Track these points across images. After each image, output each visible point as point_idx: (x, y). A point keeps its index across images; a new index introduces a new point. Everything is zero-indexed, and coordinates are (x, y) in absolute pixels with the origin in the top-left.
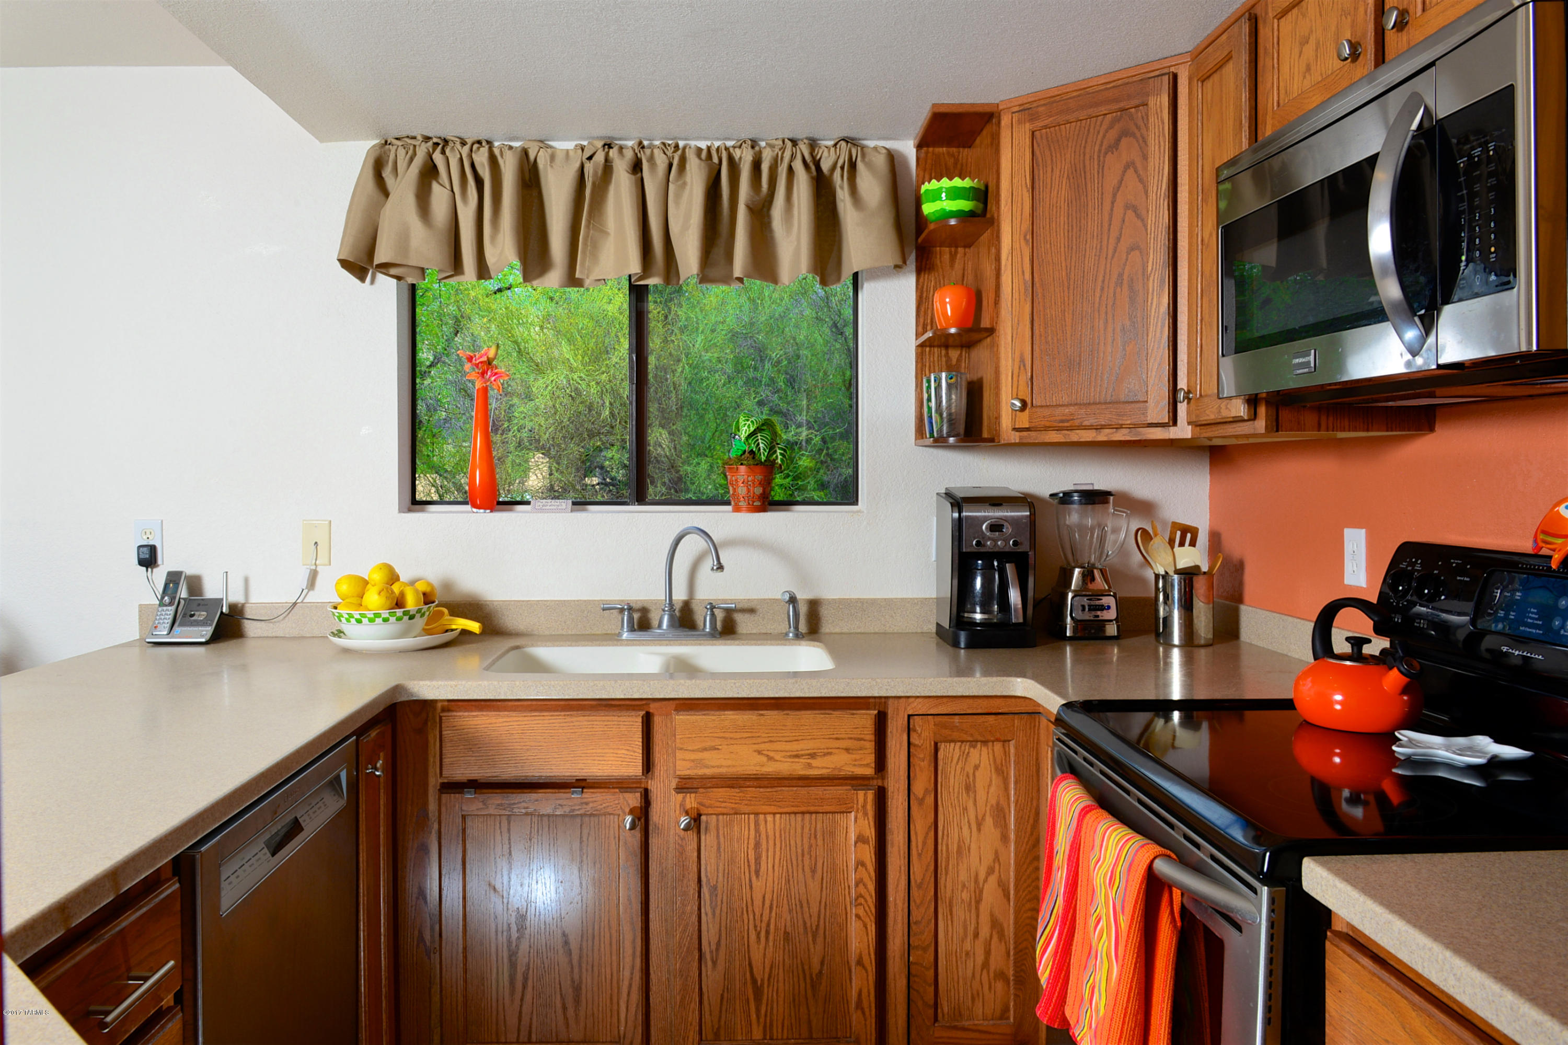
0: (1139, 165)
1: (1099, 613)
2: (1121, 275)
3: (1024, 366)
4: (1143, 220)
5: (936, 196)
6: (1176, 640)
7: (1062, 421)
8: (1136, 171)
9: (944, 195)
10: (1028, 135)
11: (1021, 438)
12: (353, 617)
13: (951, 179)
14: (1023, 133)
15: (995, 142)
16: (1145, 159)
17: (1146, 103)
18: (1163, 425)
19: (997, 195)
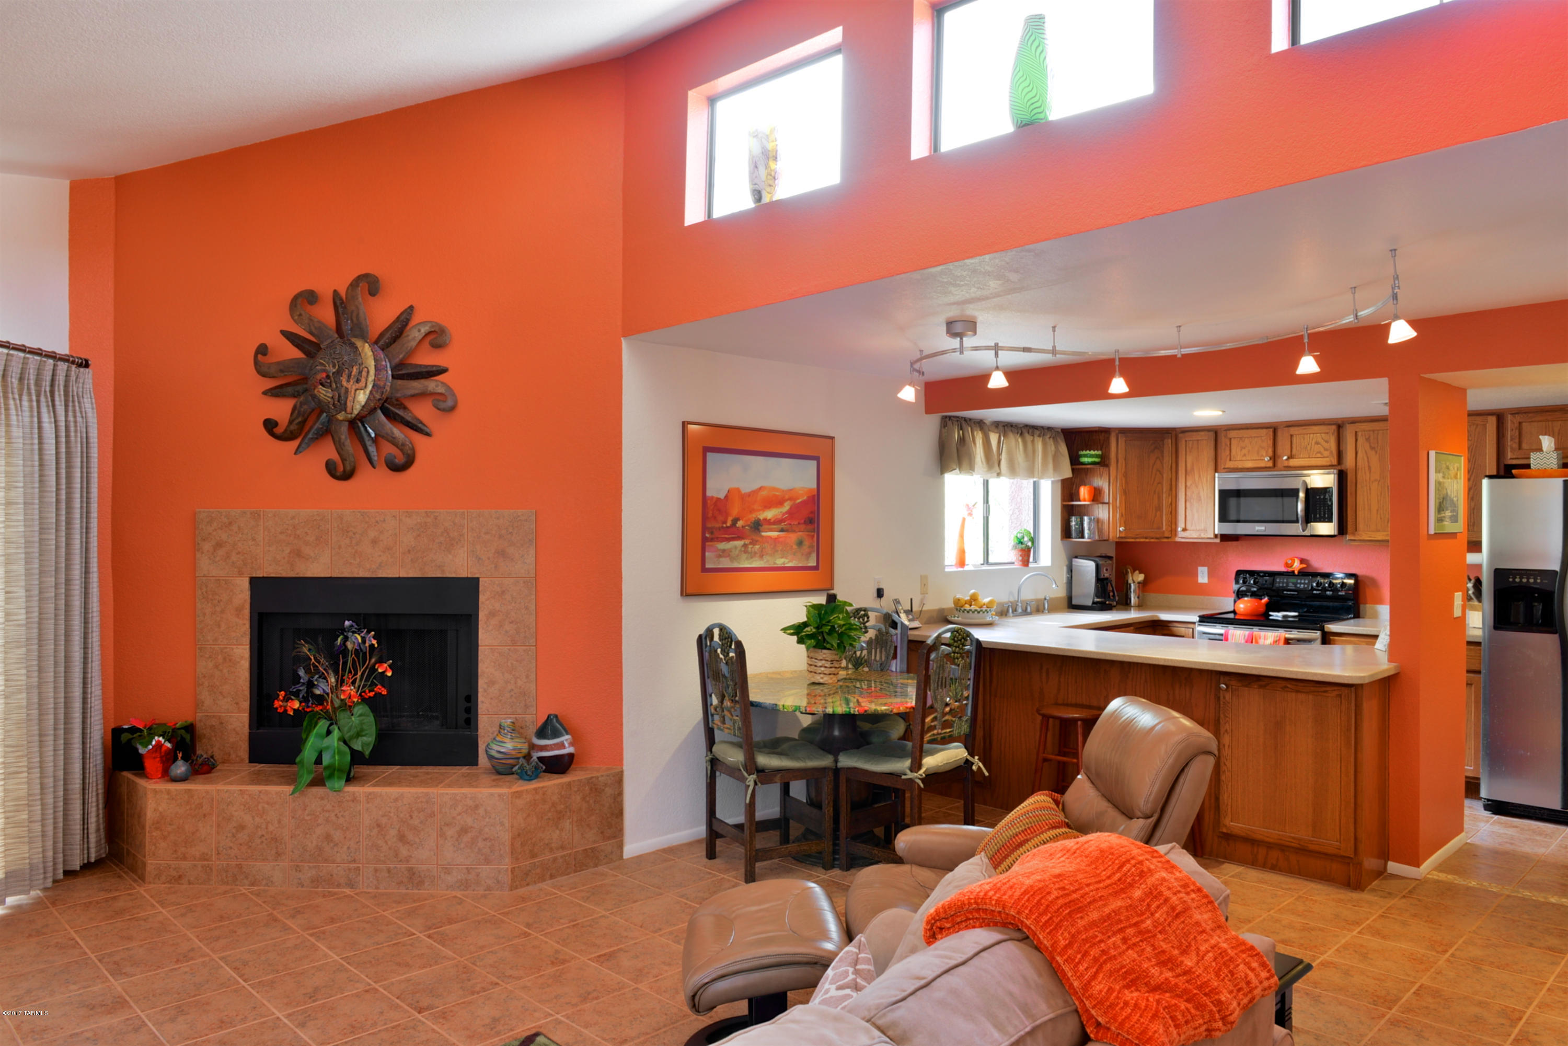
0: (1161, 458)
2: (1154, 491)
3: (1122, 516)
4: (1162, 475)
5: (1086, 456)
6: (1133, 605)
7: (1137, 535)
8: (1160, 460)
9: (1090, 455)
10: (1124, 442)
11: (1119, 540)
13: (1093, 451)
14: (1122, 440)
15: (1107, 440)
16: (1163, 456)
17: (1163, 441)
18: (1167, 538)
19: (1109, 458)
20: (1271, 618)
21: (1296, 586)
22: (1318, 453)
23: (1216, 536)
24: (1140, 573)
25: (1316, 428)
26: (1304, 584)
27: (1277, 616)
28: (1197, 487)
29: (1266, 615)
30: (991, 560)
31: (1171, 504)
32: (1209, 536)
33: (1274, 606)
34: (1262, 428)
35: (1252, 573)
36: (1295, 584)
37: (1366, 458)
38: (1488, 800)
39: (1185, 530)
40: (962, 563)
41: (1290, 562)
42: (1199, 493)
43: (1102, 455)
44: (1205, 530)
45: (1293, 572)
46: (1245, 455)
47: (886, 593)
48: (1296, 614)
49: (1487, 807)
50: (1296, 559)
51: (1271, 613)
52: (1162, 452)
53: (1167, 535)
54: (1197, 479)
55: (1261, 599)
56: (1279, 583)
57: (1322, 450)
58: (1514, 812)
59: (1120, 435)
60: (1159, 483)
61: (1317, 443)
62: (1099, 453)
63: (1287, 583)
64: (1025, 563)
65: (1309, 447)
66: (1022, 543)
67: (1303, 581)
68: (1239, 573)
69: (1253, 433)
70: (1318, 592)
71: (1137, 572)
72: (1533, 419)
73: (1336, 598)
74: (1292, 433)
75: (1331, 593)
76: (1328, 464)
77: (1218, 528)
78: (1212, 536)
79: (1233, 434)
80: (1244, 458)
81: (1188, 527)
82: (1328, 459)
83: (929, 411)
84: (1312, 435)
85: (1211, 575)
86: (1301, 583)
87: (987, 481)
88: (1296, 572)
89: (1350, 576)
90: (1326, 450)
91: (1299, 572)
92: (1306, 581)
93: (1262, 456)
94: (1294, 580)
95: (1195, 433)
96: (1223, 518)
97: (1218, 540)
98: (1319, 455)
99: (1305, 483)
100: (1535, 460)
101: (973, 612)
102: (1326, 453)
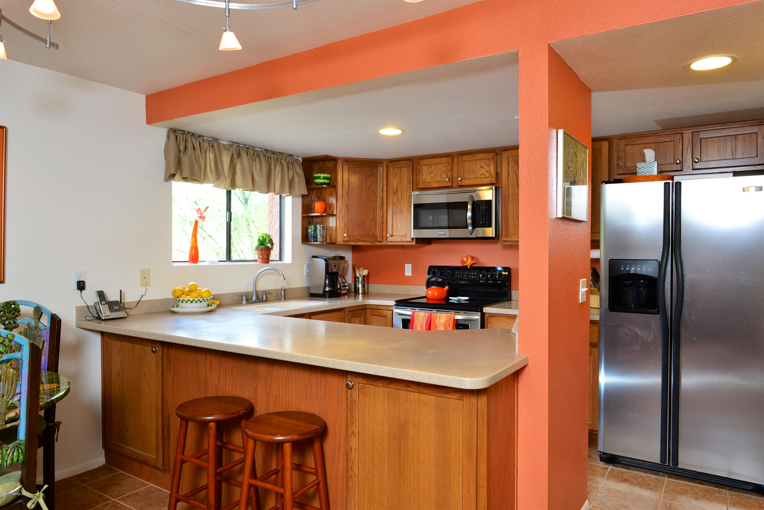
0: (375, 182)
1: (346, 287)
2: (371, 206)
3: (346, 225)
4: (376, 195)
5: (319, 178)
6: (360, 292)
7: (356, 239)
8: (374, 183)
9: (322, 177)
10: (348, 168)
11: (344, 243)
12: (180, 300)
13: (324, 174)
14: (346, 167)
15: (335, 167)
16: (377, 181)
17: (377, 168)
18: (380, 242)
19: (336, 180)
20: (450, 301)
21: (468, 277)
22: (482, 174)
23: (413, 239)
24: (364, 269)
25: (480, 156)
26: (474, 275)
27: (454, 299)
28: (400, 203)
29: (447, 299)
30: (234, 256)
31: (383, 216)
32: (408, 240)
33: (453, 292)
34: (444, 157)
35: (439, 268)
36: (468, 275)
37: (515, 178)
38: (604, 453)
39: (392, 236)
40: (194, 258)
41: (465, 259)
42: (401, 208)
43: (331, 178)
44: (405, 236)
45: (467, 266)
46: (432, 178)
47: (87, 285)
48: (467, 298)
49: (602, 459)
50: (469, 257)
51: (450, 298)
52: (377, 177)
53: (379, 239)
54: (400, 197)
55: (444, 287)
56: (457, 275)
57: (485, 172)
58: (623, 462)
59: (344, 163)
60: (374, 200)
61: (482, 167)
62: (328, 176)
63: (463, 275)
64: (266, 259)
65: (476, 170)
66: (263, 245)
67: (473, 274)
68: (431, 268)
69: (437, 160)
70: (483, 282)
71: (362, 268)
72: (635, 143)
73: (494, 285)
74: (464, 160)
75: (492, 282)
76: (489, 182)
77: (413, 234)
78: (410, 240)
79: (424, 162)
80: (432, 180)
81: (394, 234)
82: (488, 179)
83: (150, 120)
84: (478, 161)
85: (413, 270)
86: (472, 275)
87: (230, 191)
88: (469, 267)
89: (506, 269)
90: (487, 172)
91: (470, 267)
92: (476, 274)
93: (444, 178)
94: (467, 273)
95: (398, 163)
96: (417, 226)
97: (414, 243)
98: (483, 176)
99: (472, 197)
100: (642, 169)
101: (187, 302)
102: (487, 175)
